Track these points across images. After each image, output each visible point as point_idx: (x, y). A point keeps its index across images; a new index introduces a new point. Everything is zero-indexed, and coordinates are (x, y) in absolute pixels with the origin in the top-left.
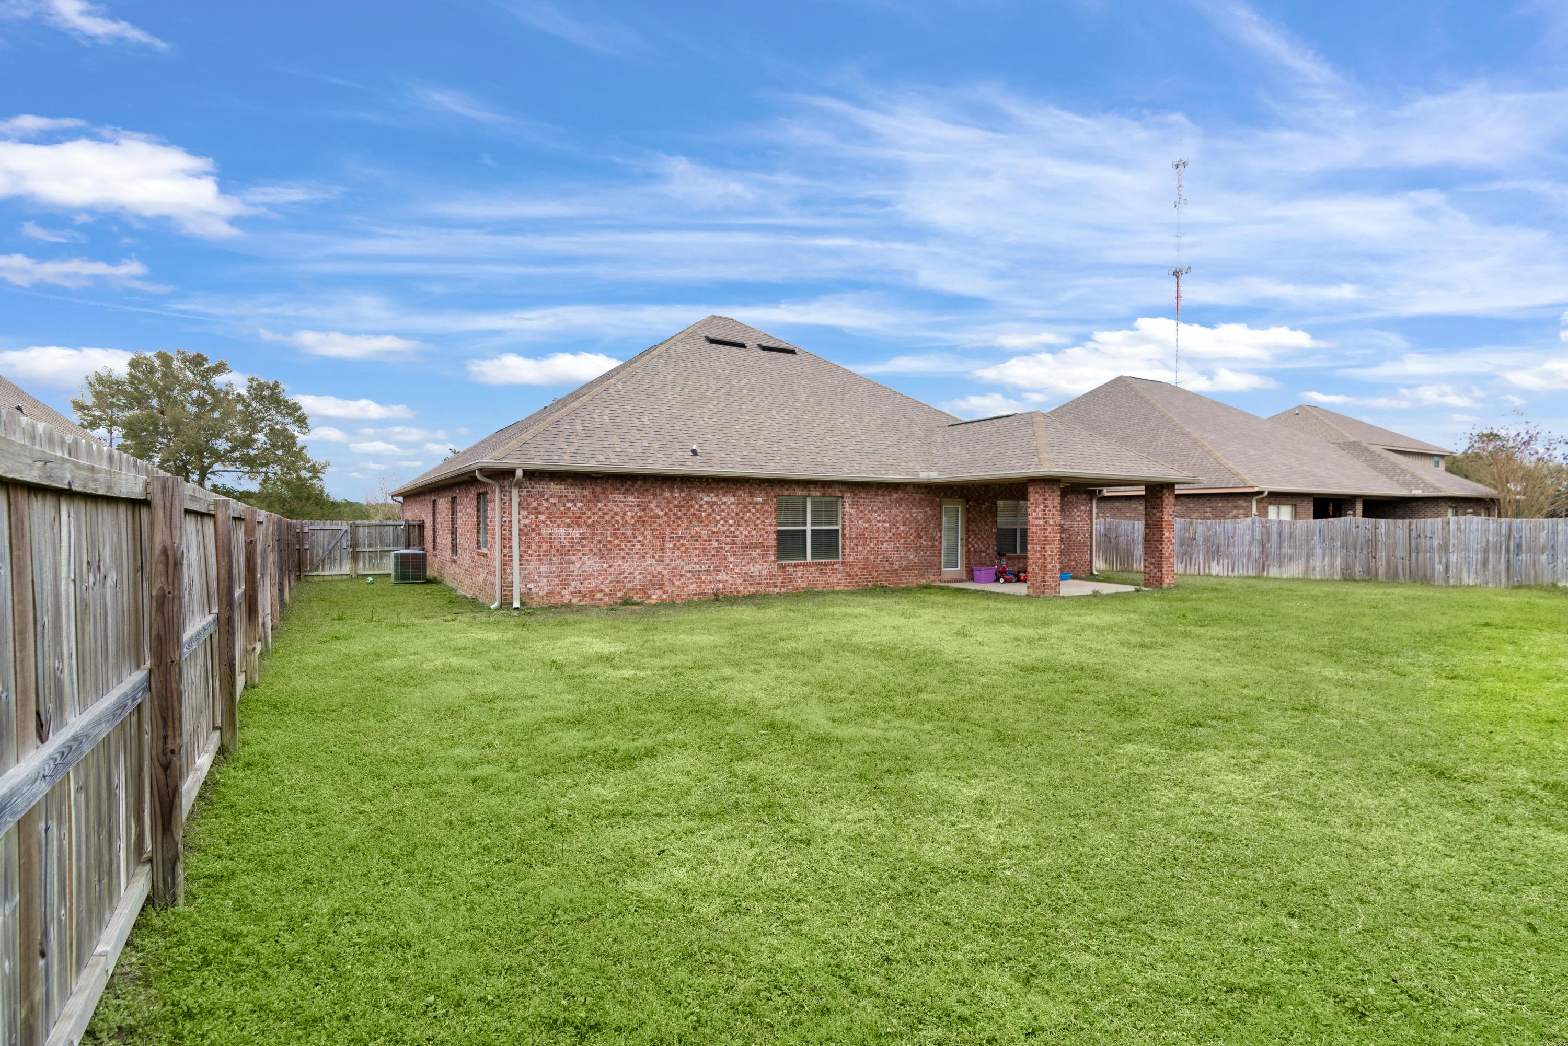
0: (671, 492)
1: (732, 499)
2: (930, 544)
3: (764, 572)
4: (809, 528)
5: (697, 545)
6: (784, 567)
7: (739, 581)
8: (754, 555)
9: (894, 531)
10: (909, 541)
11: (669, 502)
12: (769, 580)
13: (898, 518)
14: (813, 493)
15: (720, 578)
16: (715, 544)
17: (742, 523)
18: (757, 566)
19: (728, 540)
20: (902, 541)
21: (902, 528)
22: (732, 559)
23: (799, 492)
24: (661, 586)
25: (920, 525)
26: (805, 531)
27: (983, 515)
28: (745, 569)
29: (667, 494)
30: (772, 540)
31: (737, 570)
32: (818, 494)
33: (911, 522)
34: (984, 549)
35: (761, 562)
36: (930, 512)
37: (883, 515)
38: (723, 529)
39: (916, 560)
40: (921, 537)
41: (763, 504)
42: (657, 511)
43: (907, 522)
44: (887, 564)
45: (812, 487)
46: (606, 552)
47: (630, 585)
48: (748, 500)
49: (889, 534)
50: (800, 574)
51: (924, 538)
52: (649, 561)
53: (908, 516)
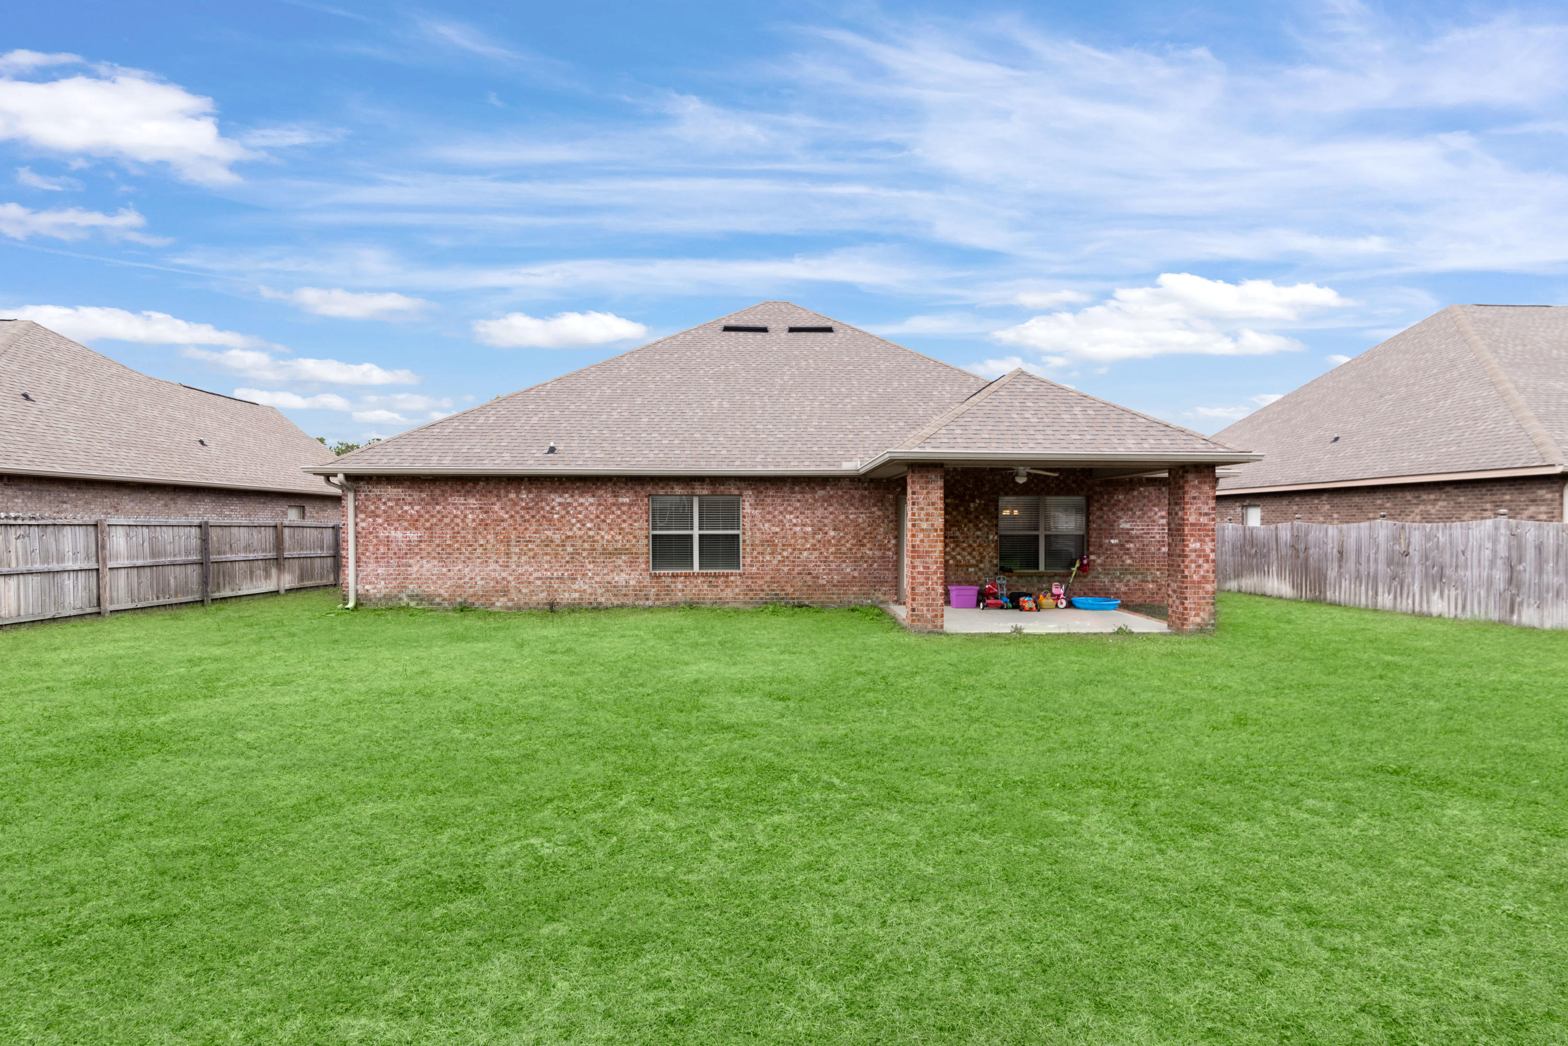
0: (518, 493)
1: (591, 500)
2: (878, 553)
3: (632, 583)
4: (696, 533)
5: (549, 550)
6: (659, 577)
7: (600, 591)
8: (620, 562)
9: (819, 537)
10: (844, 549)
11: (515, 504)
12: (639, 591)
13: (826, 521)
14: (698, 492)
15: (576, 587)
16: (570, 549)
17: (603, 526)
18: (623, 575)
19: (586, 545)
20: (832, 549)
21: (832, 533)
22: (591, 566)
23: (678, 490)
24: (505, 592)
25: (863, 529)
26: (691, 536)
27: (972, 517)
28: (608, 578)
29: (512, 496)
30: (644, 546)
31: (597, 579)
32: (705, 492)
33: (847, 525)
34: (973, 562)
35: (628, 570)
36: (880, 513)
37: (802, 517)
38: (579, 533)
39: (856, 574)
40: (863, 545)
41: (630, 505)
42: (502, 514)
43: (841, 526)
44: (808, 578)
45: (697, 485)
46: (445, 555)
47: (471, 591)
48: (611, 500)
49: (811, 541)
50: (680, 586)
51: (869, 545)
52: (493, 566)
53: (842, 517)
